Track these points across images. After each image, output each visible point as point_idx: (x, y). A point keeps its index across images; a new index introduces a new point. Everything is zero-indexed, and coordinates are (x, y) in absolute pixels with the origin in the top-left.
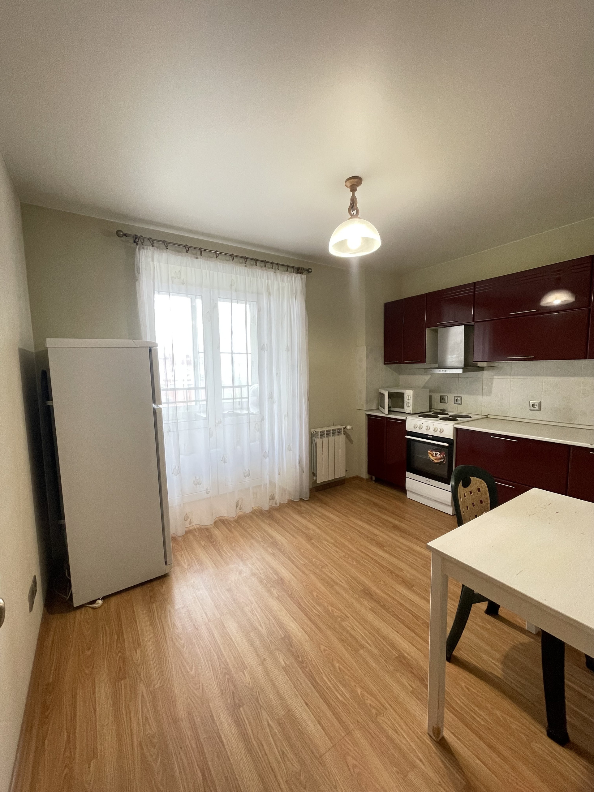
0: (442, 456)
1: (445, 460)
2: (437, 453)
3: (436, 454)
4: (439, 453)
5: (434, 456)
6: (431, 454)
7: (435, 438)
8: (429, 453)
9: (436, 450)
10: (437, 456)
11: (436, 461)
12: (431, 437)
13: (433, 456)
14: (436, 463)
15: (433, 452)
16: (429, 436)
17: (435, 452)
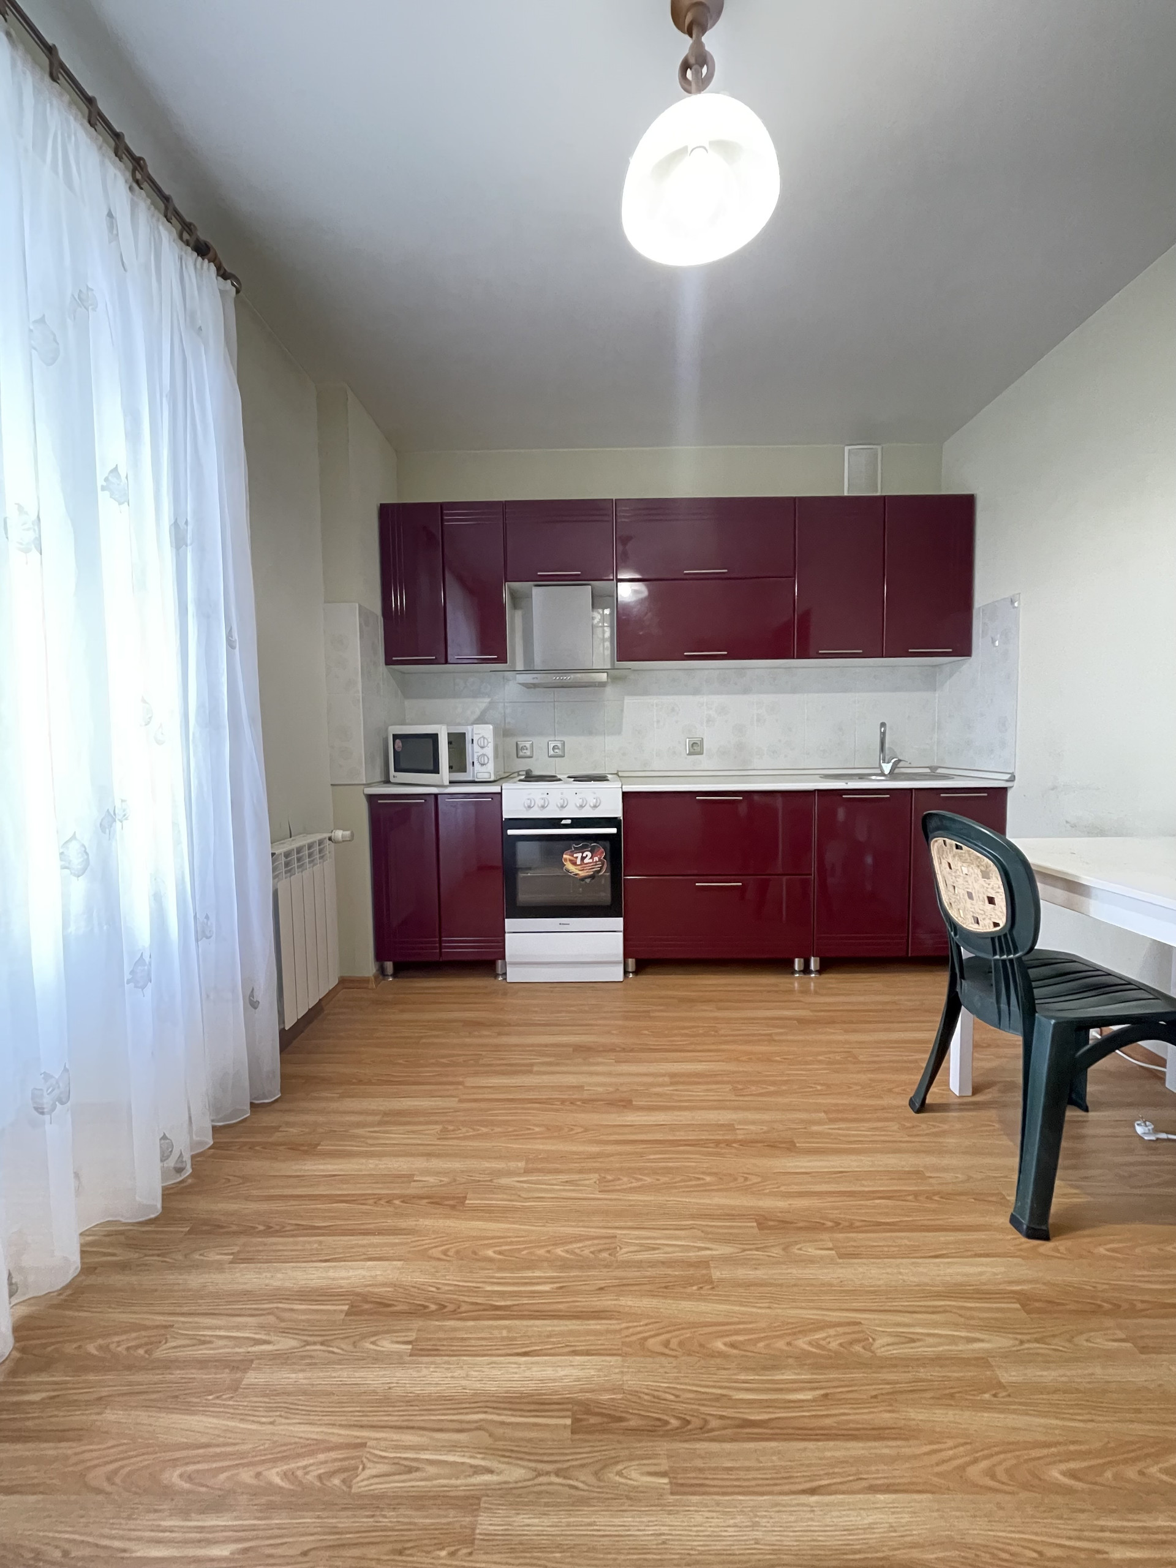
0: (596, 859)
1: (605, 866)
2: (584, 855)
3: (583, 858)
4: (589, 854)
5: (579, 862)
6: (570, 860)
7: (577, 822)
8: (566, 860)
9: (581, 850)
10: (586, 861)
11: (582, 874)
12: (569, 822)
13: (574, 864)
14: (583, 879)
15: (575, 855)
16: (564, 822)
17: (579, 855)
